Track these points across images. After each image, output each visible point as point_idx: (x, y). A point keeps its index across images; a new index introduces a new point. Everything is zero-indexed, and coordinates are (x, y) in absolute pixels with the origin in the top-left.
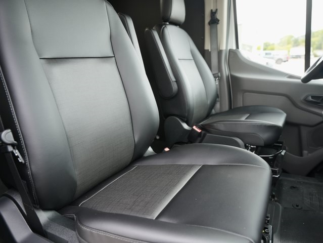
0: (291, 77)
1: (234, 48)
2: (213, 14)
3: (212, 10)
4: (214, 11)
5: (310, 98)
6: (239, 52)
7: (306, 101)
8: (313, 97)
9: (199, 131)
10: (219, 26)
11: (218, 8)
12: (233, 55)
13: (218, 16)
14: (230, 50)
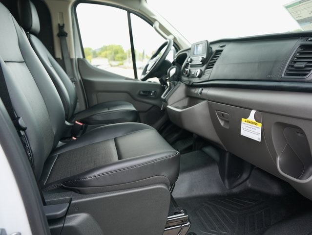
0: (127, 79)
1: (81, 57)
2: (61, 27)
3: (59, 24)
4: (61, 25)
5: (142, 93)
6: (86, 60)
7: (140, 95)
8: (143, 92)
9: (82, 124)
10: (67, 38)
11: (64, 23)
12: (82, 63)
13: (65, 30)
14: (78, 59)
